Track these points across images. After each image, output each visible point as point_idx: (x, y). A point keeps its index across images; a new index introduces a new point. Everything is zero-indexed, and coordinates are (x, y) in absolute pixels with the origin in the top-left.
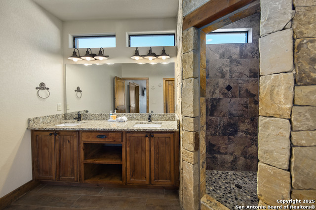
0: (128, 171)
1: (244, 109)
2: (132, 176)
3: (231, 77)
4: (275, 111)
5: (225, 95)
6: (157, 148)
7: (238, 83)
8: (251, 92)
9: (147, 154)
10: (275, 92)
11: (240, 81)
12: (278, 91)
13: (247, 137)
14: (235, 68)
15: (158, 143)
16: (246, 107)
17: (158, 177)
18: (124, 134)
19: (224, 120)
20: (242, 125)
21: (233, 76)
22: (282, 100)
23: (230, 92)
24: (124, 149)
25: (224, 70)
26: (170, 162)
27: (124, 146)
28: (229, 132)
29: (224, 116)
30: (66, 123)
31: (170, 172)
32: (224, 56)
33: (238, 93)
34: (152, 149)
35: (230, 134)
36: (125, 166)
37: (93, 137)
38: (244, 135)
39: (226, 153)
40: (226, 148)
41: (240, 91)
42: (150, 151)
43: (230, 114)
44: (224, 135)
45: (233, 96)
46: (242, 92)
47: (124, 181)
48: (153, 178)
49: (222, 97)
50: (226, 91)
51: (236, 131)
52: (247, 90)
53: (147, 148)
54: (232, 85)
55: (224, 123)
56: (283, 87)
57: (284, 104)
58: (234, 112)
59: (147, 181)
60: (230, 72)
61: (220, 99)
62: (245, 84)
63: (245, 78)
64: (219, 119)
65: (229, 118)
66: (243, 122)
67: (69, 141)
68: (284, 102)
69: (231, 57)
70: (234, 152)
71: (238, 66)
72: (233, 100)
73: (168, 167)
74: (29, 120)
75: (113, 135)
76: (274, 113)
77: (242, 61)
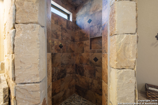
1: (69, 60)
3: (62, 39)
4: (127, 64)
5: (58, 51)
7: (66, 44)
8: (72, 50)
10: (127, 48)
11: (67, 43)
12: (128, 48)
13: (70, 76)
14: (64, 34)
16: (70, 58)
19: (58, 69)
20: (68, 69)
21: (63, 39)
22: (131, 55)
23: (61, 49)
25: (58, 33)
28: (61, 76)
29: (58, 66)
32: (57, 23)
33: (66, 50)
35: (62, 77)
38: (69, 75)
39: (60, 92)
40: (60, 88)
41: (67, 49)
43: (62, 64)
44: (58, 79)
45: (63, 52)
46: (68, 49)
49: (56, 52)
50: (59, 48)
51: (65, 74)
52: (70, 48)
54: (63, 44)
55: (58, 71)
56: (131, 45)
57: (132, 58)
58: (64, 62)
60: (62, 35)
61: (55, 54)
62: (69, 45)
63: (69, 41)
64: (55, 69)
65: (62, 66)
66: (69, 68)
68: (132, 56)
69: (62, 25)
70: (64, 88)
71: (66, 33)
72: (64, 54)
76: (126, 66)
77: (68, 30)
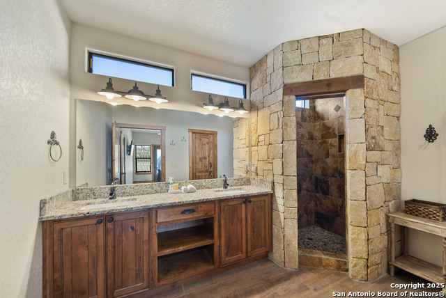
0: (223, 248)
2: (227, 255)
6: (253, 214)
8: (310, 153)
9: (244, 223)
11: (302, 143)
12: (359, 154)
13: (307, 195)
15: (254, 209)
16: (306, 167)
17: (253, 248)
18: (217, 204)
24: (216, 224)
26: (265, 227)
27: (217, 219)
30: (88, 204)
31: (265, 238)
34: (249, 216)
36: (218, 244)
37: (175, 215)
41: (302, 152)
42: (246, 218)
46: (304, 153)
47: (217, 264)
48: (249, 249)
52: (307, 151)
53: (244, 216)
56: (361, 152)
57: (362, 162)
59: (243, 256)
62: (305, 146)
63: (305, 140)
67: (132, 228)
68: (362, 160)
71: (300, 128)
73: (263, 234)
74: (43, 204)
75: (205, 207)
